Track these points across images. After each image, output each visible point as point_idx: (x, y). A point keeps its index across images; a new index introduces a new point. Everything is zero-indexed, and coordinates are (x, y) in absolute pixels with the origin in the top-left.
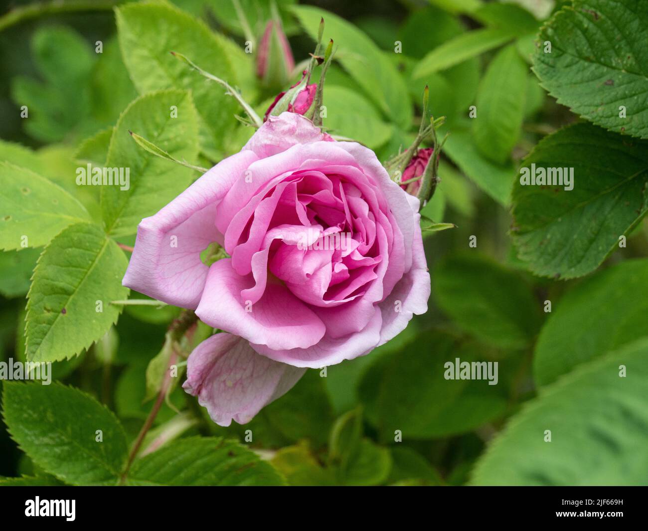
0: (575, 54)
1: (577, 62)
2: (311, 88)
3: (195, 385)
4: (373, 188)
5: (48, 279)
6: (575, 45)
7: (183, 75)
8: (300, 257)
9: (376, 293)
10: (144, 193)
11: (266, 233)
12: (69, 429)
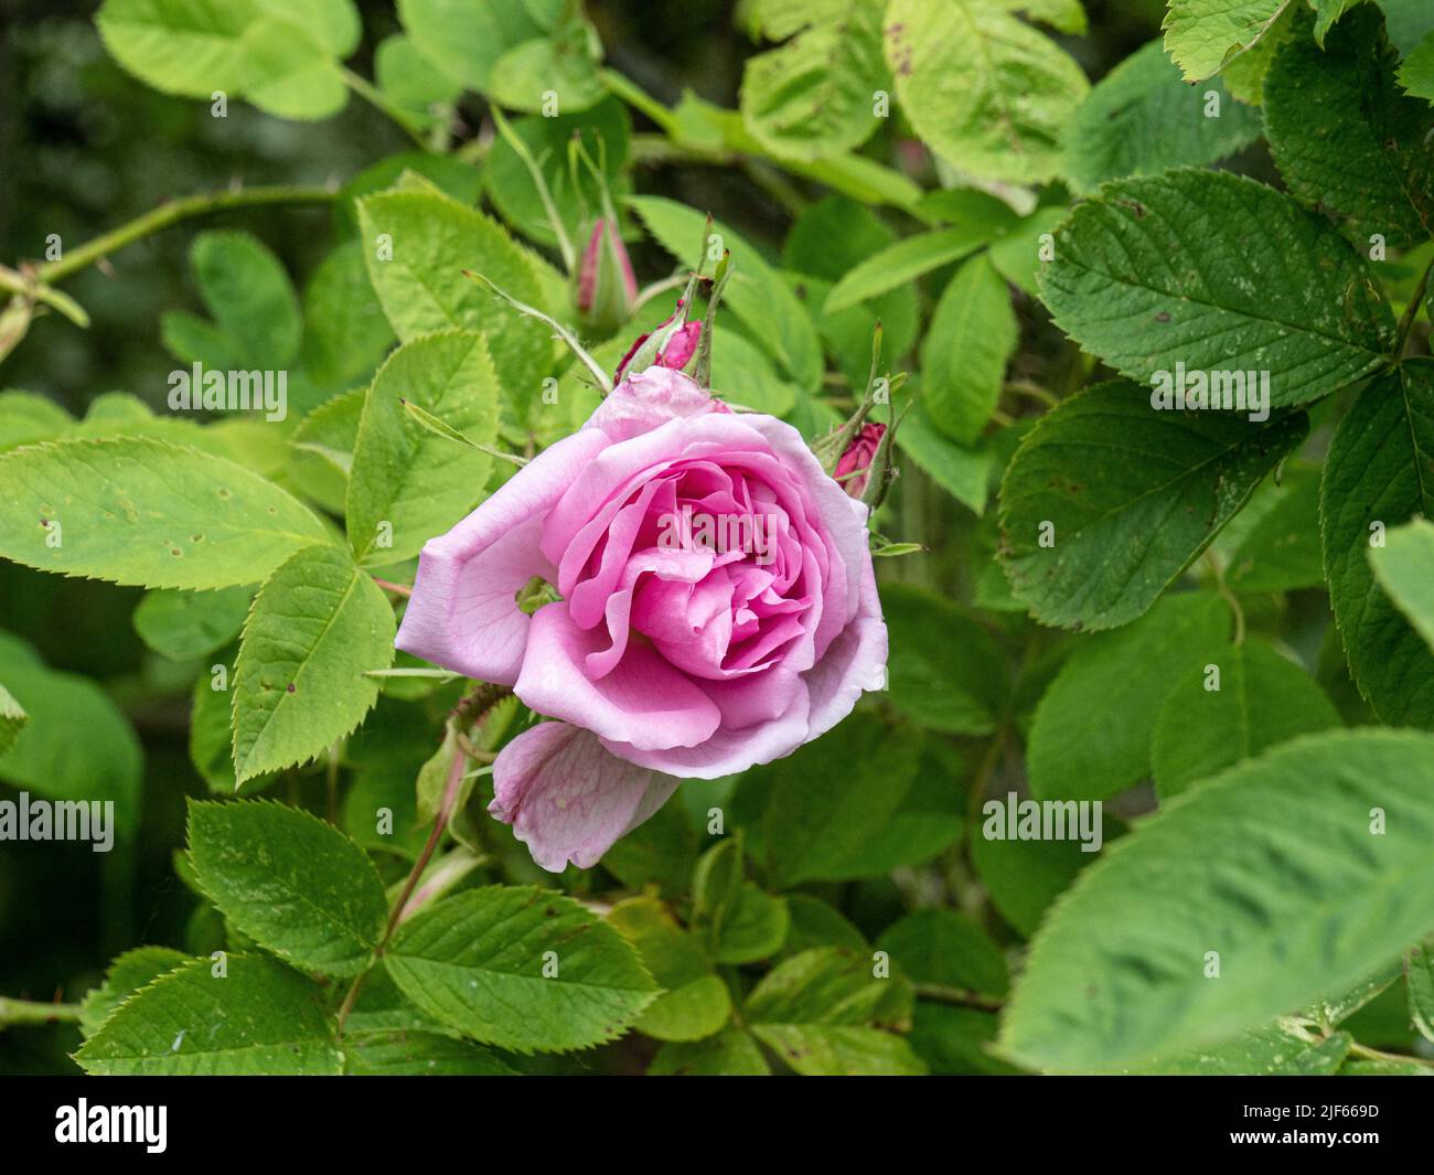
0: (1107, 272)
1: (1109, 285)
2: (692, 327)
3: (509, 806)
4: (797, 490)
5: (266, 636)
6: (1106, 258)
7: (464, 305)
8: (682, 599)
9: (803, 657)
10: (413, 497)
11: (627, 562)
12: (293, 875)
